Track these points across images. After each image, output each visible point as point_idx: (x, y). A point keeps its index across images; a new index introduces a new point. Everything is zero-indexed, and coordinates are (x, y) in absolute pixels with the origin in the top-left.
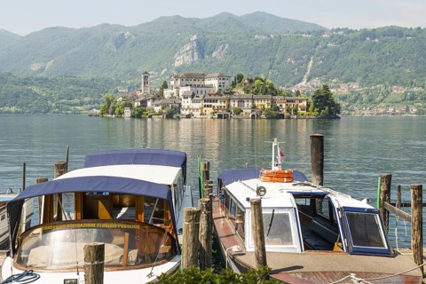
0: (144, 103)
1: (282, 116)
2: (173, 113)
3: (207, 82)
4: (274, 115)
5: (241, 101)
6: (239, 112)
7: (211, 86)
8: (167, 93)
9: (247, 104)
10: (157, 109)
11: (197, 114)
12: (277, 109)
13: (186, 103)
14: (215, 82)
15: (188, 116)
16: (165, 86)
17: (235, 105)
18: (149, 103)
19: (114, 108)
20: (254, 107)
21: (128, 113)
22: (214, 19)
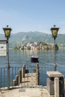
0: (23, 47)
1: (49, 49)
2: (29, 49)
3: (35, 43)
4: (48, 49)
5: (42, 46)
6: (41, 48)
7: (35, 44)
8: (27, 45)
9: (43, 47)
10: (26, 48)
11: (34, 49)
12: (48, 48)
13: (32, 47)
14: (36, 43)
15: (32, 49)
16: (26, 44)
17: (40, 47)
18: (24, 47)
19: (17, 48)
20: (44, 48)
21: (20, 49)
22: (29, 32)
